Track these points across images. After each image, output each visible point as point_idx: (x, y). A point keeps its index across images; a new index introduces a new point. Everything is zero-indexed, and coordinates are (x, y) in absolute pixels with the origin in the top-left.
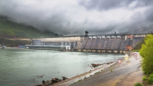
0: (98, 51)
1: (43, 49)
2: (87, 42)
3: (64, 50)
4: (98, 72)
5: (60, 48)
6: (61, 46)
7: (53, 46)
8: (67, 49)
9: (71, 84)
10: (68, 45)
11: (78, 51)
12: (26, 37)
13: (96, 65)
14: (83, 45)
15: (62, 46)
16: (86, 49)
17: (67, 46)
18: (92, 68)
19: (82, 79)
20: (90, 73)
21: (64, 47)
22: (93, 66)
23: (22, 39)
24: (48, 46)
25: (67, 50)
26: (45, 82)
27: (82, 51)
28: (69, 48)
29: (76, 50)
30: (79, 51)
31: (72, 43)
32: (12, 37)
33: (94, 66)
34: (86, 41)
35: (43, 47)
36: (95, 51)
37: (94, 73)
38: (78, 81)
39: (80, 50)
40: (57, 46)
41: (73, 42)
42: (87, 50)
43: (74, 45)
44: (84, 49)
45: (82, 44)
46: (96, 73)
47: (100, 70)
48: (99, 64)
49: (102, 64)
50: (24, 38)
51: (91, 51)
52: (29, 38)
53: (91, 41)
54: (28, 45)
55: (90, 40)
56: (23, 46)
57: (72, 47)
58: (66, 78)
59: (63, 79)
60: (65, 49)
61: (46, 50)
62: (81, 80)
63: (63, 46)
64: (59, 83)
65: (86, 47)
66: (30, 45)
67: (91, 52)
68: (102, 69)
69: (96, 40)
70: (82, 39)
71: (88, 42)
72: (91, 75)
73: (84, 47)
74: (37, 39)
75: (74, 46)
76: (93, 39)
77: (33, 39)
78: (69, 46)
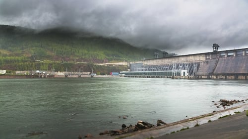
0: (240, 77)
1: (145, 77)
2: (217, 63)
3: (178, 77)
4: (227, 116)
5: (171, 74)
6: (172, 71)
7: (160, 71)
8: (182, 75)
9: (165, 134)
10: (184, 69)
11: (201, 78)
12: (121, 60)
13: (227, 102)
14: (209, 68)
15: (174, 71)
16: (217, 75)
17: (182, 71)
18: (218, 107)
19: (190, 127)
20: (209, 117)
21: (178, 73)
22: (222, 104)
23: (116, 64)
24: (152, 71)
25: (182, 77)
26: (126, 126)
27: (209, 78)
28: (187, 74)
29: (197, 77)
30: (204, 79)
31: (191, 66)
32: (102, 62)
33: (225, 103)
34: (215, 60)
35: (145, 74)
36: (233, 77)
37: (219, 117)
38: (182, 130)
39: (205, 77)
40: (167, 71)
41: (192, 64)
42: (218, 77)
43: (195, 68)
44: (212, 74)
45: (208, 66)
46: (222, 116)
47: (232, 113)
48: (235, 100)
49: (243, 101)
50: (118, 62)
51: (226, 77)
52: (126, 61)
53: (225, 60)
54: (124, 72)
55: (224, 58)
56: (118, 73)
57: (191, 72)
58: (163, 123)
59: (157, 123)
60: (180, 76)
61: (149, 77)
62: (188, 128)
63: (176, 71)
64: (146, 130)
65: (215, 71)
66: (127, 70)
67: (226, 79)
68: (237, 110)
69: (234, 58)
70: (207, 58)
71: (219, 63)
72: (210, 121)
73: (211, 72)
74: (136, 62)
75: (195, 71)
76: (228, 56)
77: (131, 63)
78: (186, 71)
